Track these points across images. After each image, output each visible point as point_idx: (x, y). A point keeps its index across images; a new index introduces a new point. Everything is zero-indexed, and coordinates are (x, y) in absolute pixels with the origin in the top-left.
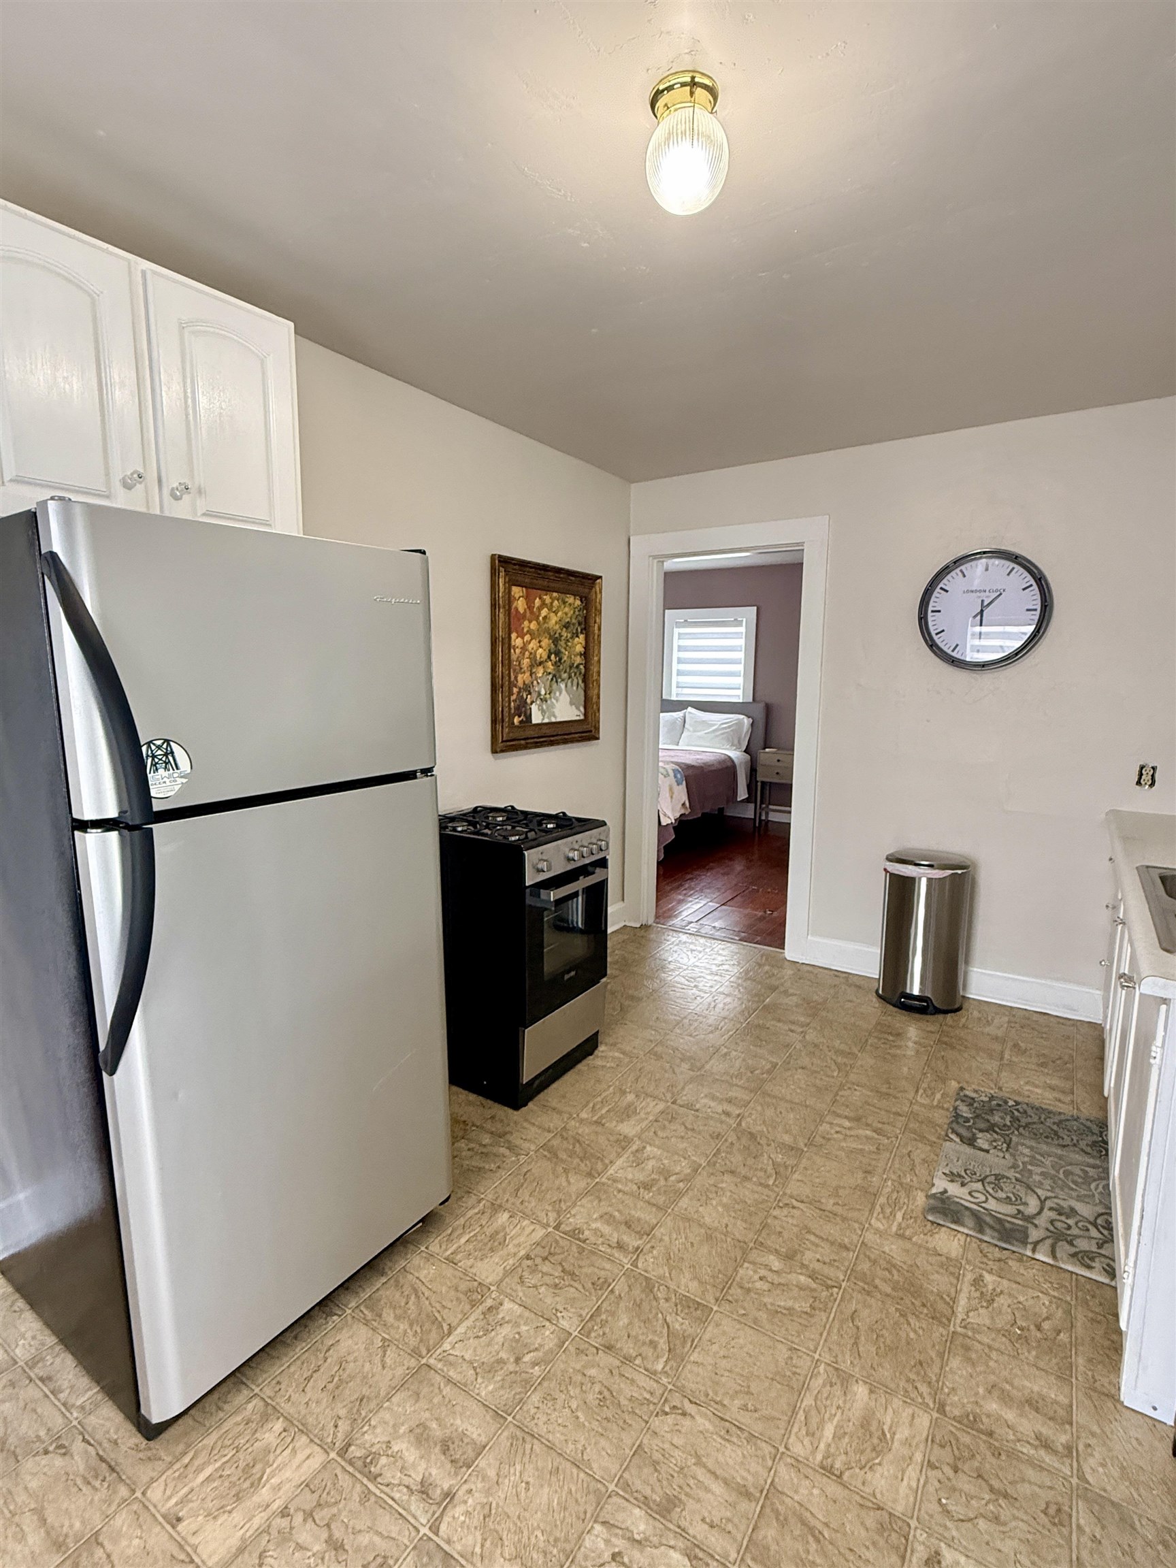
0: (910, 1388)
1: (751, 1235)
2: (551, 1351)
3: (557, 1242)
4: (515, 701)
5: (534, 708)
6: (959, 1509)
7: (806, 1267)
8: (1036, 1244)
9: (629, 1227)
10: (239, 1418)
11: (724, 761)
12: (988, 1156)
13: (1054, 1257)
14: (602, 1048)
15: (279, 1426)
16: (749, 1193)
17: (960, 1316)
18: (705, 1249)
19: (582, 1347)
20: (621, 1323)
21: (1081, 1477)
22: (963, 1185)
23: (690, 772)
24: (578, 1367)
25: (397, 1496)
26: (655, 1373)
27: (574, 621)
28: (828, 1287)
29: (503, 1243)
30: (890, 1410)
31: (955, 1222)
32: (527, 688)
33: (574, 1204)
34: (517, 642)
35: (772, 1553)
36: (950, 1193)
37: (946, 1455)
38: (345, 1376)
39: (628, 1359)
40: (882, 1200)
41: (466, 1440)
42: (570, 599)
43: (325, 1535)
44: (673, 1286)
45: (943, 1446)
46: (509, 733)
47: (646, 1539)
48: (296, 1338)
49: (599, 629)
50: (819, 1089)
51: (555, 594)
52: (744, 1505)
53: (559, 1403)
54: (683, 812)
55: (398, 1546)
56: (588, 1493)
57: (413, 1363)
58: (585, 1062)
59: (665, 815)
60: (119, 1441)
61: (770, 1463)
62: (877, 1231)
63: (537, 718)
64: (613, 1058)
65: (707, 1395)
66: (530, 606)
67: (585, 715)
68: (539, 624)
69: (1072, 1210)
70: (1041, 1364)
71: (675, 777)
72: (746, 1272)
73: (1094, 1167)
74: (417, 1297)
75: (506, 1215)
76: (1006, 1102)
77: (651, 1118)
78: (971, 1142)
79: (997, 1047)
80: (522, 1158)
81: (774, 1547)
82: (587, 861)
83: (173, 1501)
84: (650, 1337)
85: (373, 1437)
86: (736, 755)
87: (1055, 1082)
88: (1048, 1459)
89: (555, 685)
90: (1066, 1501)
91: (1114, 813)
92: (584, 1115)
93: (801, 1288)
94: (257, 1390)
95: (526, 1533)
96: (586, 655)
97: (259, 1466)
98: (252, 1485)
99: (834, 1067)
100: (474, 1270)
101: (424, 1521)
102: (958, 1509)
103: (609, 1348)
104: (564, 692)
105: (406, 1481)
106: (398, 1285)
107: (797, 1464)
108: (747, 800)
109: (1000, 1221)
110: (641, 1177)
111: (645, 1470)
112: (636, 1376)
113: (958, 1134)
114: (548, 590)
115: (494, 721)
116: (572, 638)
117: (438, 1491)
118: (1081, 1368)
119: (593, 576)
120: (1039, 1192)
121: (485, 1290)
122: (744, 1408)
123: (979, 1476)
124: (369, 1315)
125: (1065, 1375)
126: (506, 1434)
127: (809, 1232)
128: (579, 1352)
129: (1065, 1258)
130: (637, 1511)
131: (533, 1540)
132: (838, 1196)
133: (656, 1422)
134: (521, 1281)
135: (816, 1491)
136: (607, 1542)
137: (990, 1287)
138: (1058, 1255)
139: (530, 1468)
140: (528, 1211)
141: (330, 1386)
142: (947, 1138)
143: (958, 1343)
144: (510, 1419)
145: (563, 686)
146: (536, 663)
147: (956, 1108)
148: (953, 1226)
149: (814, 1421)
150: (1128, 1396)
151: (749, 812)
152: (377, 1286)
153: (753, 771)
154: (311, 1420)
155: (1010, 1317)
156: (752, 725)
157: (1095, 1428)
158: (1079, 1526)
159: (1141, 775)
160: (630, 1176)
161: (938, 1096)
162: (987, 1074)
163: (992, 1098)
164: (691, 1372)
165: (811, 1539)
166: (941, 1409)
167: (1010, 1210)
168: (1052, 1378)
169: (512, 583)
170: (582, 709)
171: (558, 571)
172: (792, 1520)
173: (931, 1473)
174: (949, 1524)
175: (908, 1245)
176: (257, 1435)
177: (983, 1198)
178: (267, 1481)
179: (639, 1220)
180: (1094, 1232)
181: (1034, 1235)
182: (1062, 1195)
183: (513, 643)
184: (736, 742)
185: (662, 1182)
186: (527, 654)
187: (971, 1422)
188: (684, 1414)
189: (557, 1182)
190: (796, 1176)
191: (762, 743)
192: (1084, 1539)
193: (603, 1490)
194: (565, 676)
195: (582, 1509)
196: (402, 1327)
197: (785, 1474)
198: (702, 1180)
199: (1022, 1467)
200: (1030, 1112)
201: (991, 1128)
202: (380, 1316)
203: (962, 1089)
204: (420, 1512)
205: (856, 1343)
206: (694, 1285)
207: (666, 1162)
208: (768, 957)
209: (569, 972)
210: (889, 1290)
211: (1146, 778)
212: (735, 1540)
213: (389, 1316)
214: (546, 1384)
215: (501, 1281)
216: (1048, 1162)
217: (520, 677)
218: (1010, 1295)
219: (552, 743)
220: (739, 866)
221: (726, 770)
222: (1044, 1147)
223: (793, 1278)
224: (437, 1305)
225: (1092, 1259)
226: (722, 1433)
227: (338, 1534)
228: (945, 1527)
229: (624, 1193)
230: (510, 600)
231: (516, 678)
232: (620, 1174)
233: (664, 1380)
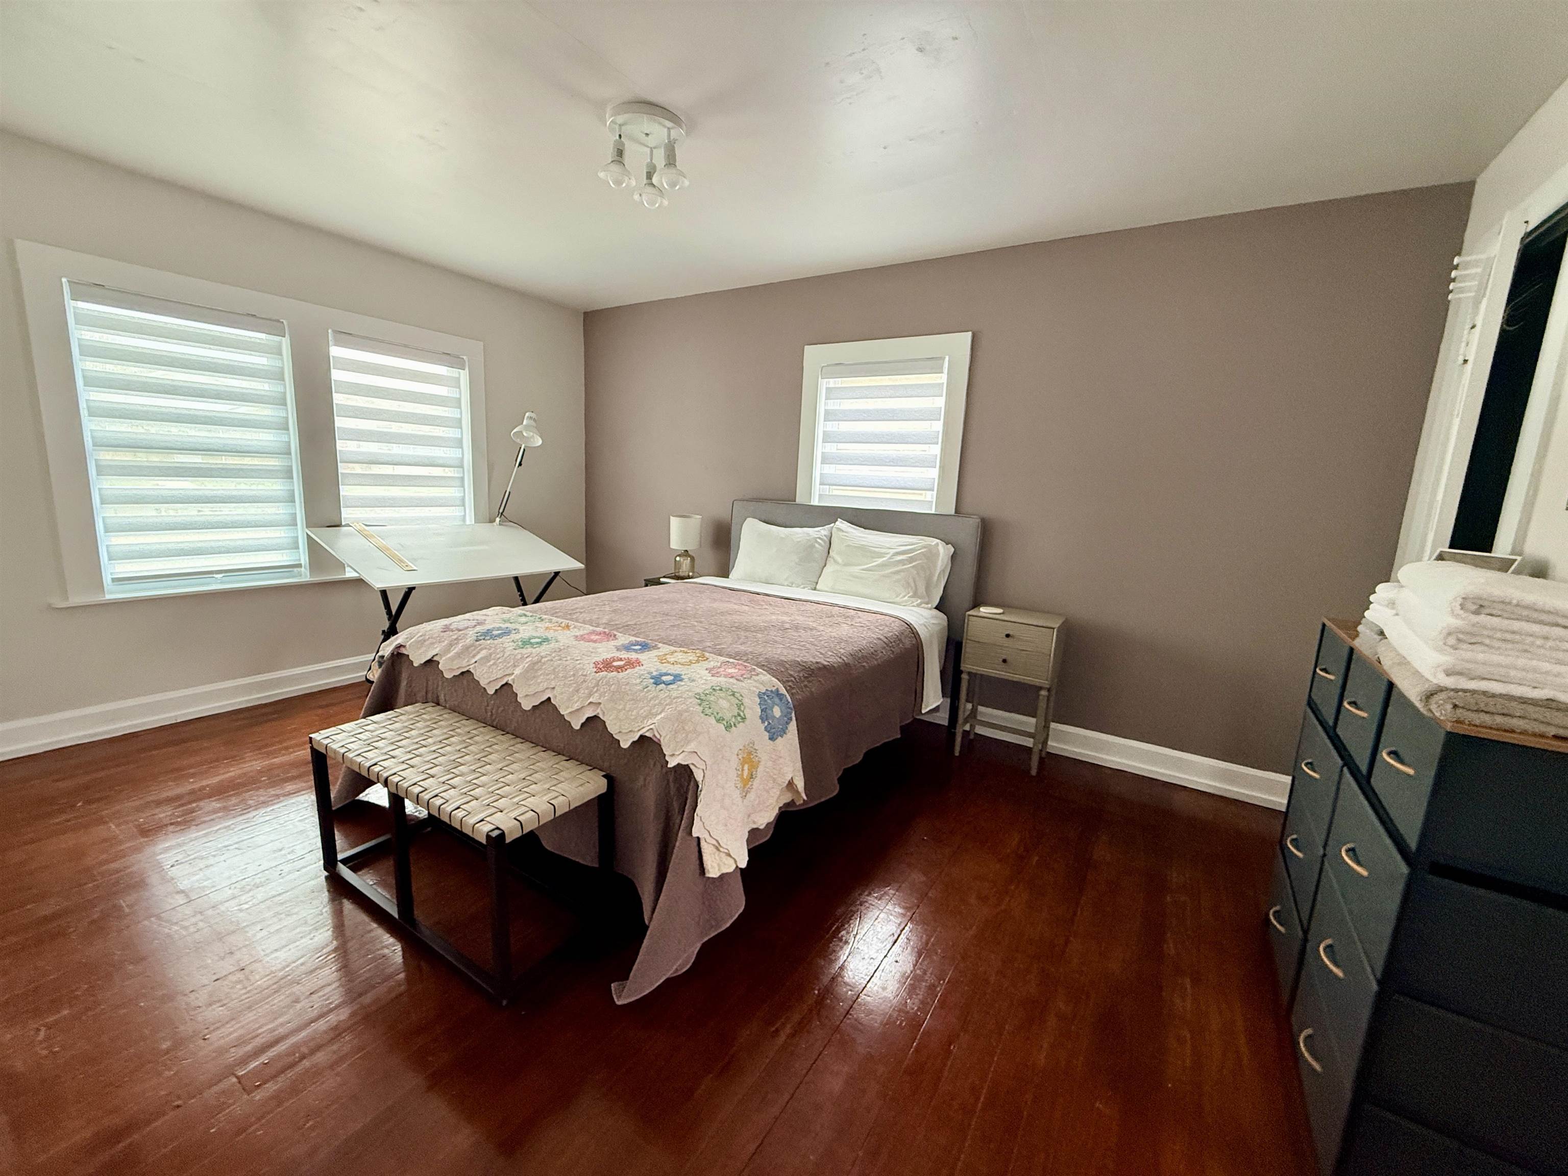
86: (921, 617)
153: (953, 653)
156: (953, 557)
184: (922, 589)
191: (971, 598)
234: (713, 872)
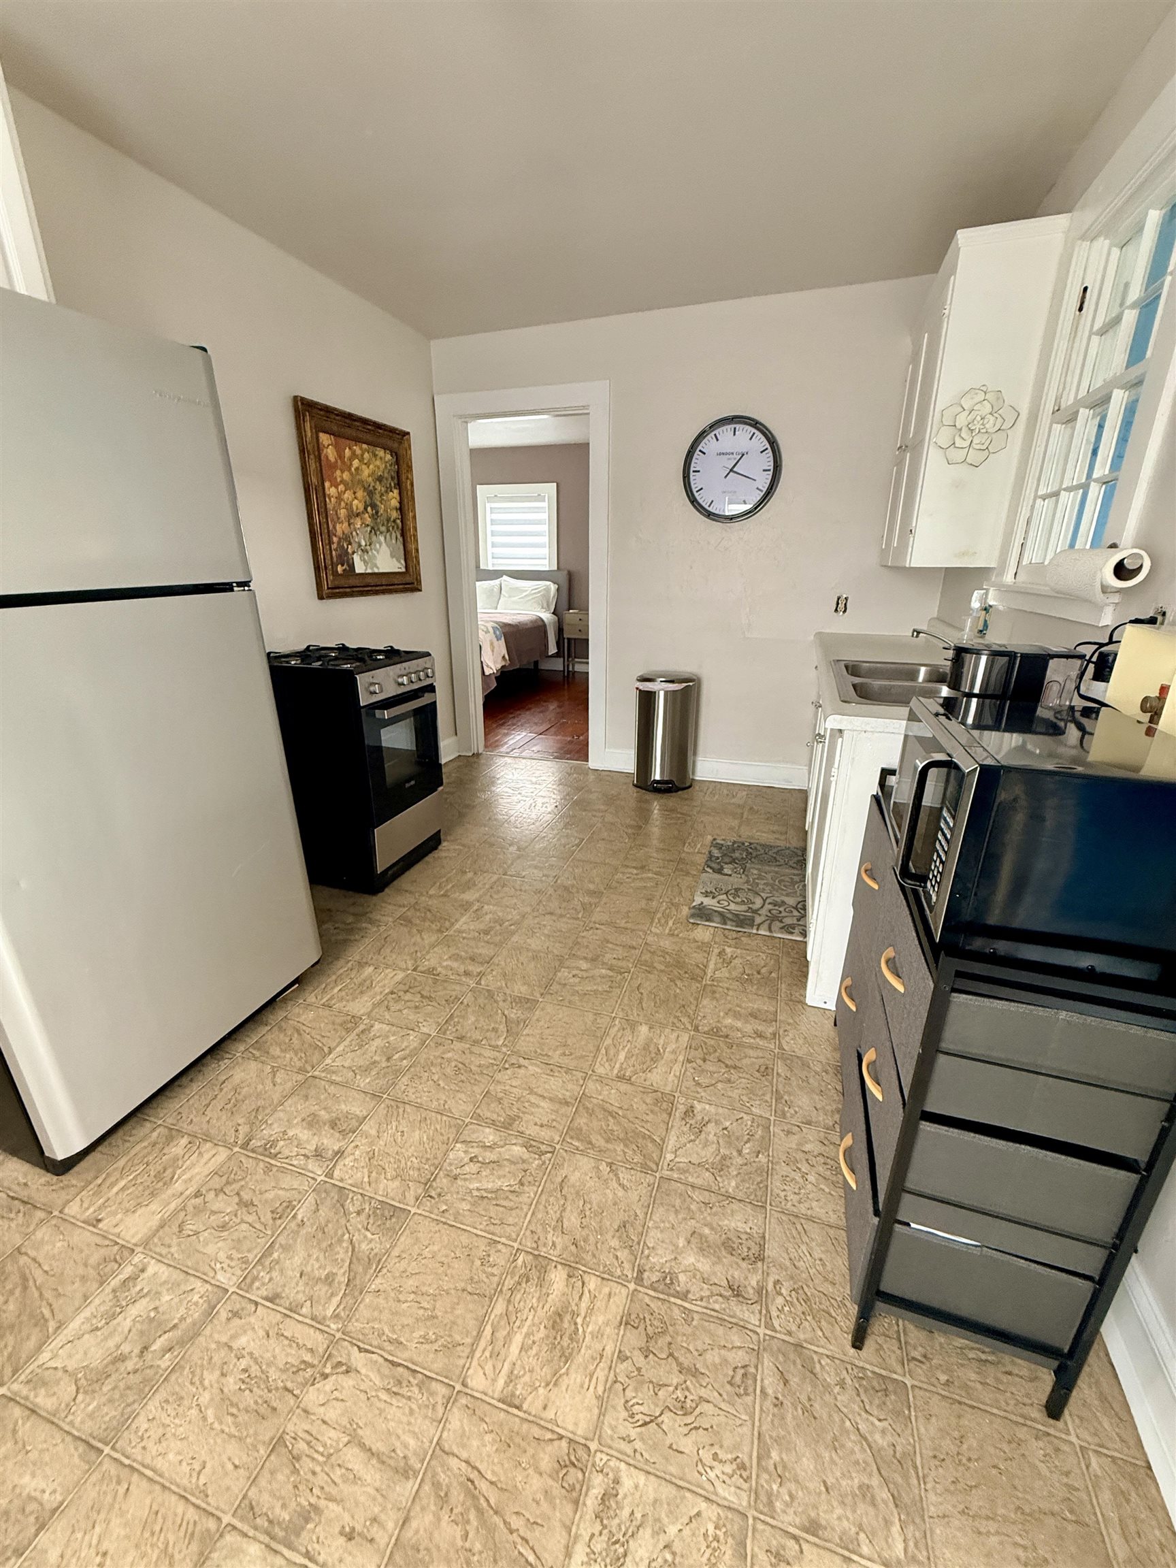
0: (676, 1021)
1: (566, 951)
2: (415, 1048)
3: (415, 979)
4: (335, 550)
5: (356, 558)
6: (706, 1081)
7: (606, 964)
8: (759, 925)
9: (473, 960)
10: (145, 1144)
11: (536, 621)
12: (731, 878)
13: (770, 930)
14: (444, 844)
15: (184, 1141)
16: (563, 925)
17: (709, 975)
18: (532, 964)
19: (439, 1042)
20: (470, 1022)
21: (781, 1047)
22: (713, 898)
23: (507, 629)
24: (437, 1054)
25: (295, 1163)
26: (497, 1046)
27: (386, 475)
28: (621, 973)
29: (370, 987)
30: (663, 1037)
31: (707, 921)
32: (347, 539)
33: (428, 952)
34: (332, 491)
35: (584, 1131)
36: (705, 904)
37: (699, 1054)
38: (240, 1097)
39: (476, 1042)
40: (659, 915)
41: (350, 1117)
42: (380, 453)
43: (236, 1199)
44: (508, 992)
45: (696, 1049)
46: (334, 580)
47: (495, 1144)
48: (191, 1080)
49: (412, 485)
50: (615, 852)
51: (365, 446)
52: (564, 1110)
53: (425, 1079)
54: (503, 664)
55: (299, 1193)
56: (450, 1127)
57: (300, 1077)
58: (431, 855)
59: (488, 666)
60: (29, 1183)
61: (581, 1082)
62: (656, 934)
63: (360, 568)
64: (455, 850)
65: (536, 1052)
66: (341, 456)
67: (406, 567)
68: (351, 474)
69: (783, 902)
70: (760, 993)
71: (495, 633)
72: (564, 974)
73: (798, 875)
74: (300, 1034)
75: (372, 968)
76: (743, 844)
77: (487, 886)
78: (720, 871)
79: (739, 811)
80: (382, 929)
81: (585, 1128)
82: (415, 686)
83: (91, 1210)
84: (493, 1025)
85: (271, 1130)
86: (547, 616)
87: (775, 828)
88: (761, 1042)
89: (374, 538)
90: (771, 1063)
91: (819, 635)
92: (432, 892)
93: (603, 977)
94: (160, 1122)
95: (403, 1161)
96: (401, 509)
97: (169, 1171)
98: (165, 1184)
99: (625, 836)
100: (347, 1009)
101: (319, 1173)
102: (704, 1081)
103: (461, 1038)
104: (384, 544)
105: (303, 1151)
106: (281, 1029)
107: (601, 1079)
108: (557, 655)
109: (737, 915)
110: (482, 926)
111: (492, 1105)
112: (483, 1051)
113: (711, 868)
114: (358, 440)
115: (317, 568)
116: (386, 492)
117: (330, 1152)
118: (784, 990)
119: (401, 431)
120: (762, 894)
121: (357, 1020)
122: (564, 1054)
123: (719, 1061)
124: (257, 1053)
125: (773, 996)
126: (383, 1105)
127: (608, 942)
128: (438, 1044)
129: (777, 929)
130: (487, 1130)
131: (409, 1163)
132: (628, 917)
133: (498, 1076)
134: (388, 1008)
135: (613, 1091)
136: (466, 1152)
137: (729, 955)
138: (773, 929)
139: (403, 1122)
140: (389, 963)
141: (228, 1106)
142: (704, 871)
143: (710, 990)
144: (385, 1096)
145: (382, 538)
146: (352, 515)
147: (710, 852)
148: (707, 923)
149: (612, 1052)
150: (809, 1001)
151: (558, 665)
152: (260, 1033)
153: (560, 631)
154: (212, 1131)
155: (741, 970)
156: (558, 590)
157: (791, 1021)
158: (778, 1074)
159: (838, 604)
160: (472, 927)
161: (699, 846)
162: (732, 829)
163: (734, 842)
164: (524, 1040)
165: (610, 1118)
166: (696, 1029)
167: (744, 908)
168: (766, 999)
169: (318, 429)
170: (403, 562)
171: (365, 421)
172: (597, 1110)
173: (689, 1065)
174: (699, 1090)
175: (676, 939)
176: (164, 1151)
177: (726, 904)
178: (179, 1178)
179: (480, 955)
180: (796, 913)
181: (758, 920)
182: (776, 894)
183: (327, 492)
184: (545, 605)
185: (498, 927)
186: (343, 504)
187: (715, 1032)
188: (520, 1067)
189: (413, 940)
190: (598, 909)
191: (567, 607)
192: (780, 1079)
193: (461, 1123)
194: (383, 529)
195: (445, 1138)
196: (288, 1056)
197: (591, 1086)
198: (530, 922)
199: (746, 1050)
200: (759, 847)
201: (733, 861)
202: (268, 1053)
203: (715, 839)
204: (317, 1169)
205: (641, 1003)
206: (524, 989)
207: (500, 914)
208: (575, 768)
209: (408, 781)
210: (663, 968)
211: (841, 606)
212: (558, 1130)
213: (276, 1051)
214: (412, 1069)
215: (371, 1011)
216: (769, 876)
217: (338, 526)
218: (742, 957)
219: (377, 593)
220: (552, 706)
221: (538, 628)
222: (767, 868)
223: (597, 972)
224: (318, 1037)
225: (794, 929)
226: (548, 1072)
227: (246, 1196)
228: (698, 1093)
229: (468, 939)
230: (319, 448)
231: (334, 527)
232: (465, 927)
233: (504, 1049)
234: (487, 673)
